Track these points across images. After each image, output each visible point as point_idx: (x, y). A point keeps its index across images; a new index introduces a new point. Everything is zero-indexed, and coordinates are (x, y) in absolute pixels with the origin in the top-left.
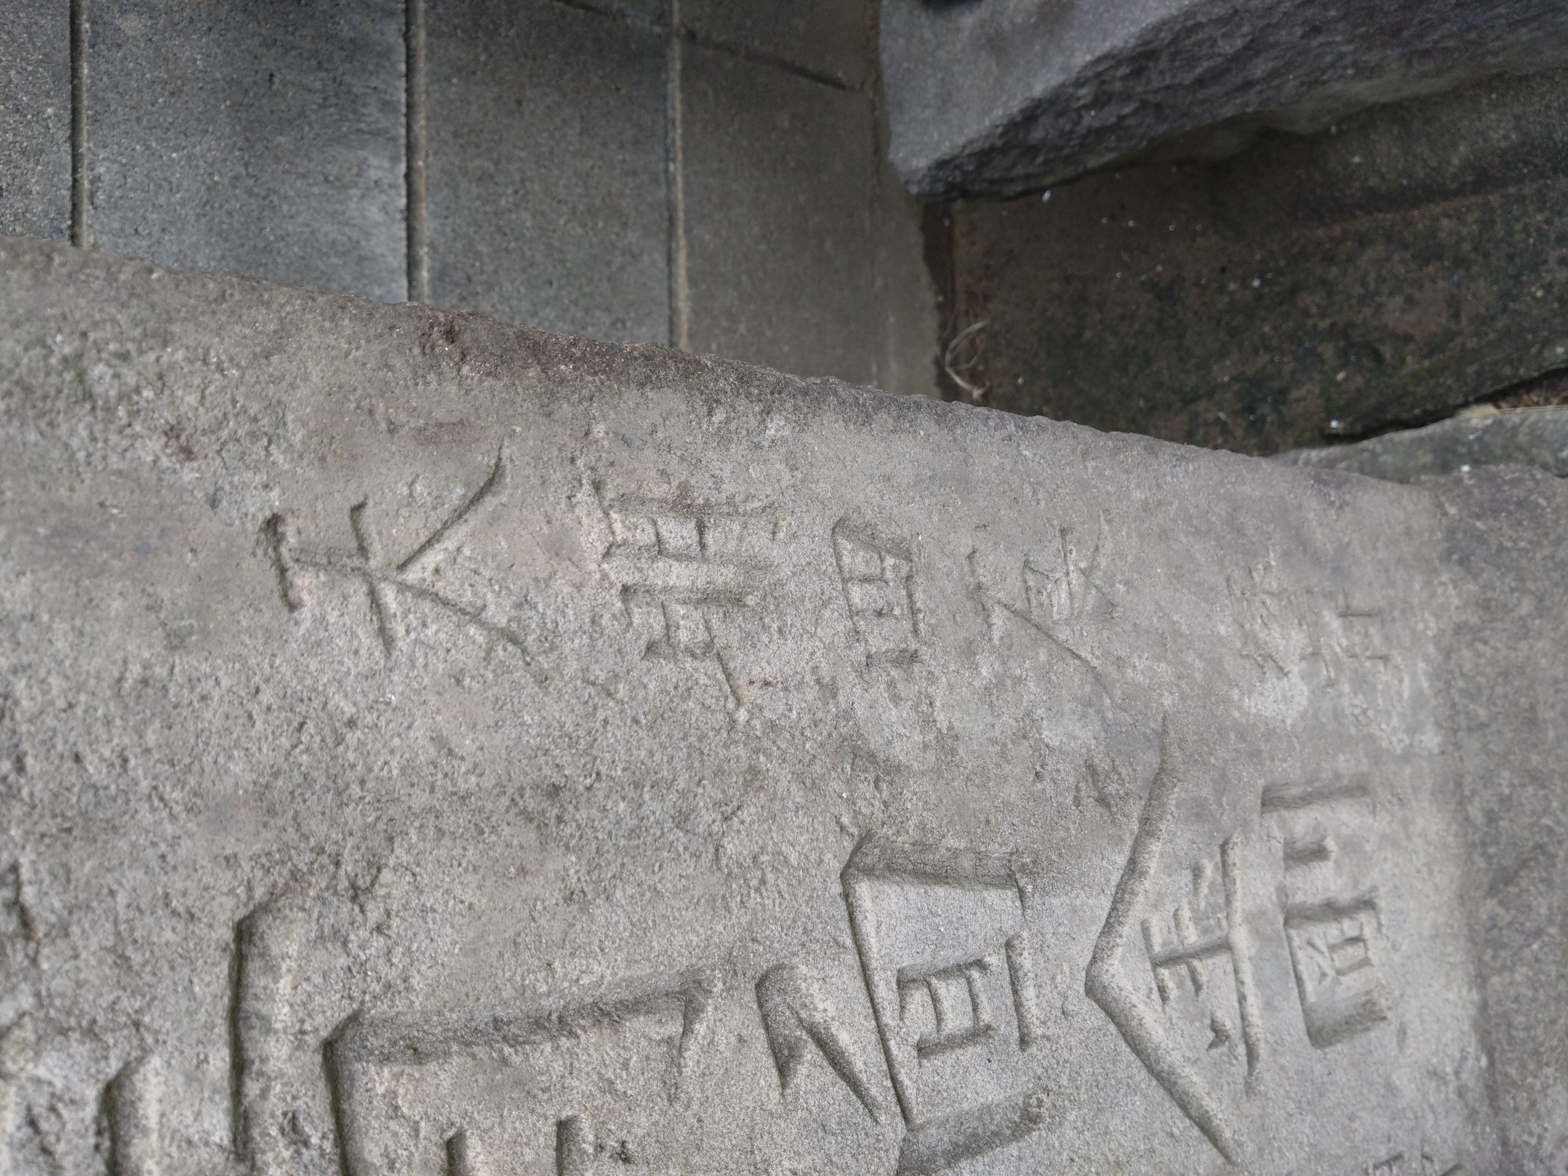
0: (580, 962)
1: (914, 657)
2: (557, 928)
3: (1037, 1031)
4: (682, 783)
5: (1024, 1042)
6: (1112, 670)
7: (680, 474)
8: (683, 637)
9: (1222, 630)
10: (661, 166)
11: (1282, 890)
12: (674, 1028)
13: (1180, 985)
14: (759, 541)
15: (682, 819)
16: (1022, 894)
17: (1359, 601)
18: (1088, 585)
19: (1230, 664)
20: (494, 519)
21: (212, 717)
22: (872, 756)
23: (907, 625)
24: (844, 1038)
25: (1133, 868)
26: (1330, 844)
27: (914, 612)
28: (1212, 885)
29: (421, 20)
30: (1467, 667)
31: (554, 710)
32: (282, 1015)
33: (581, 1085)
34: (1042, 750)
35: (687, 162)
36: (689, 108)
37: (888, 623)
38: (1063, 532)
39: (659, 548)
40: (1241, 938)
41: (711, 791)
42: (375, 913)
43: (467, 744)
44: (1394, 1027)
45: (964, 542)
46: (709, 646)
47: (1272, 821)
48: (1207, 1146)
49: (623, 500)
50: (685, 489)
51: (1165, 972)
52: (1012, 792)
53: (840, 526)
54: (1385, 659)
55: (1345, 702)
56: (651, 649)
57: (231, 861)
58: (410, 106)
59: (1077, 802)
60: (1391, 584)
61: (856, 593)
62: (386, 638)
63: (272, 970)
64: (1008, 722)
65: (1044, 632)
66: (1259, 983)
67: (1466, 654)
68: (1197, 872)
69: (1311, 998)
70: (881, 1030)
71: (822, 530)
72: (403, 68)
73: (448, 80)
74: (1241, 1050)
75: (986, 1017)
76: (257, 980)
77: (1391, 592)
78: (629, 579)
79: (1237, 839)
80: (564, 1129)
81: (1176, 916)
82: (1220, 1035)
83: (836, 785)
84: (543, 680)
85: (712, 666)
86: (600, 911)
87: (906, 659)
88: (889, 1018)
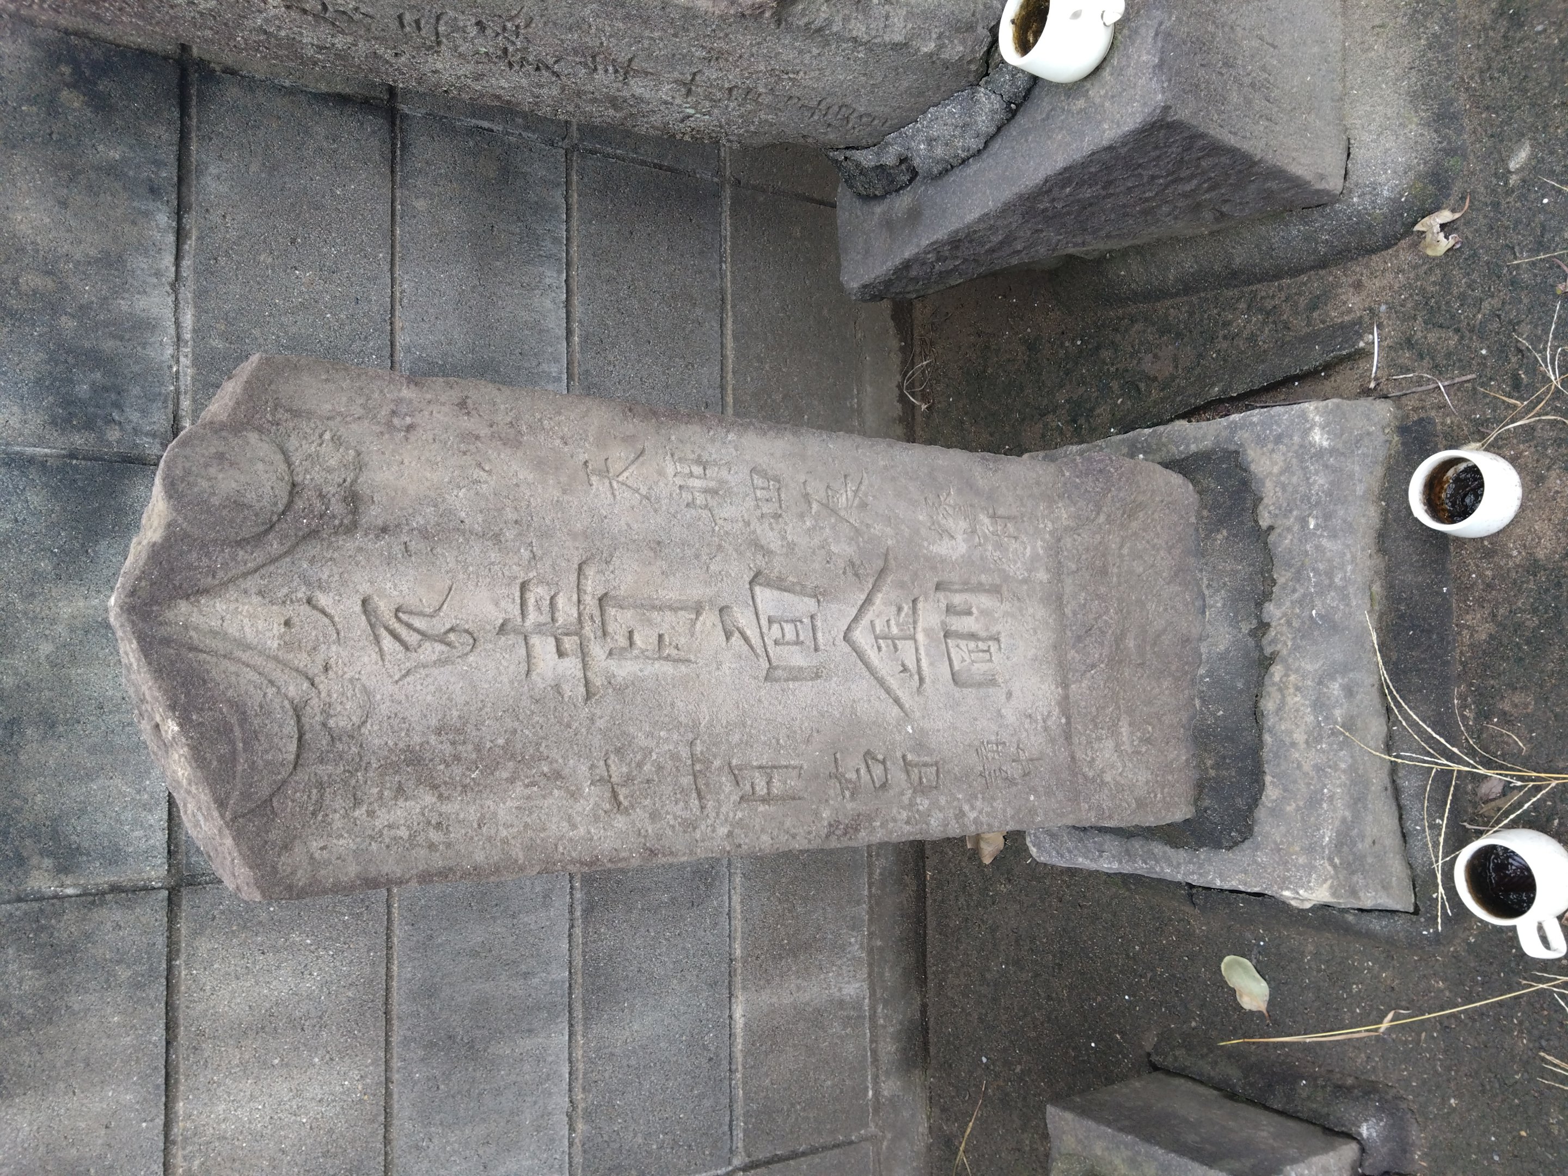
0: (665, 592)
1: (780, 516)
2: (659, 581)
3: (822, 647)
4: (697, 546)
5: (816, 650)
6: (864, 528)
7: (698, 451)
8: (698, 502)
9: (921, 518)
10: (718, 266)
11: (943, 623)
12: (693, 616)
13: (887, 646)
14: (724, 473)
15: (697, 557)
16: (819, 601)
17: (1001, 511)
18: (855, 496)
19: (923, 531)
20: (643, 464)
21: (573, 512)
22: (762, 547)
23: (777, 505)
24: (748, 633)
25: (868, 601)
26: (974, 610)
27: (780, 501)
28: (907, 615)
29: (574, 188)
30: (1069, 546)
31: (659, 520)
32: (589, 589)
33: (666, 626)
34: (830, 554)
35: (733, 263)
36: (735, 229)
37: (770, 505)
38: (846, 476)
39: (691, 474)
40: (920, 637)
41: (705, 550)
42: (611, 568)
43: (635, 526)
44: (1005, 690)
45: (802, 478)
46: (706, 506)
47: (941, 595)
48: (896, 707)
49: (680, 459)
50: (700, 456)
51: (881, 641)
52: (817, 566)
53: (753, 470)
54: (1016, 538)
55: (988, 554)
56: (688, 505)
57: (577, 548)
58: (567, 239)
59: (844, 573)
60: (1023, 505)
61: (759, 493)
62: (614, 496)
63: (586, 578)
64: (816, 541)
65: (834, 512)
66: (927, 655)
67: (1069, 540)
68: (900, 609)
69: (956, 668)
70: (761, 633)
71: (747, 471)
72: (564, 217)
73: (590, 222)
74: (916, 677)
75: (801, 638)
76: (583, 581)
77: (1023, 509)
78: (682, 483)
79: (921, 599)
80: (661, 636)
81: (888, 621)
82: (905, 669)
83: (748, 554)
84: (656, 511)
85: (707, 512)
86: (672, 578)
87: (777, 516)
88: (765, 630)
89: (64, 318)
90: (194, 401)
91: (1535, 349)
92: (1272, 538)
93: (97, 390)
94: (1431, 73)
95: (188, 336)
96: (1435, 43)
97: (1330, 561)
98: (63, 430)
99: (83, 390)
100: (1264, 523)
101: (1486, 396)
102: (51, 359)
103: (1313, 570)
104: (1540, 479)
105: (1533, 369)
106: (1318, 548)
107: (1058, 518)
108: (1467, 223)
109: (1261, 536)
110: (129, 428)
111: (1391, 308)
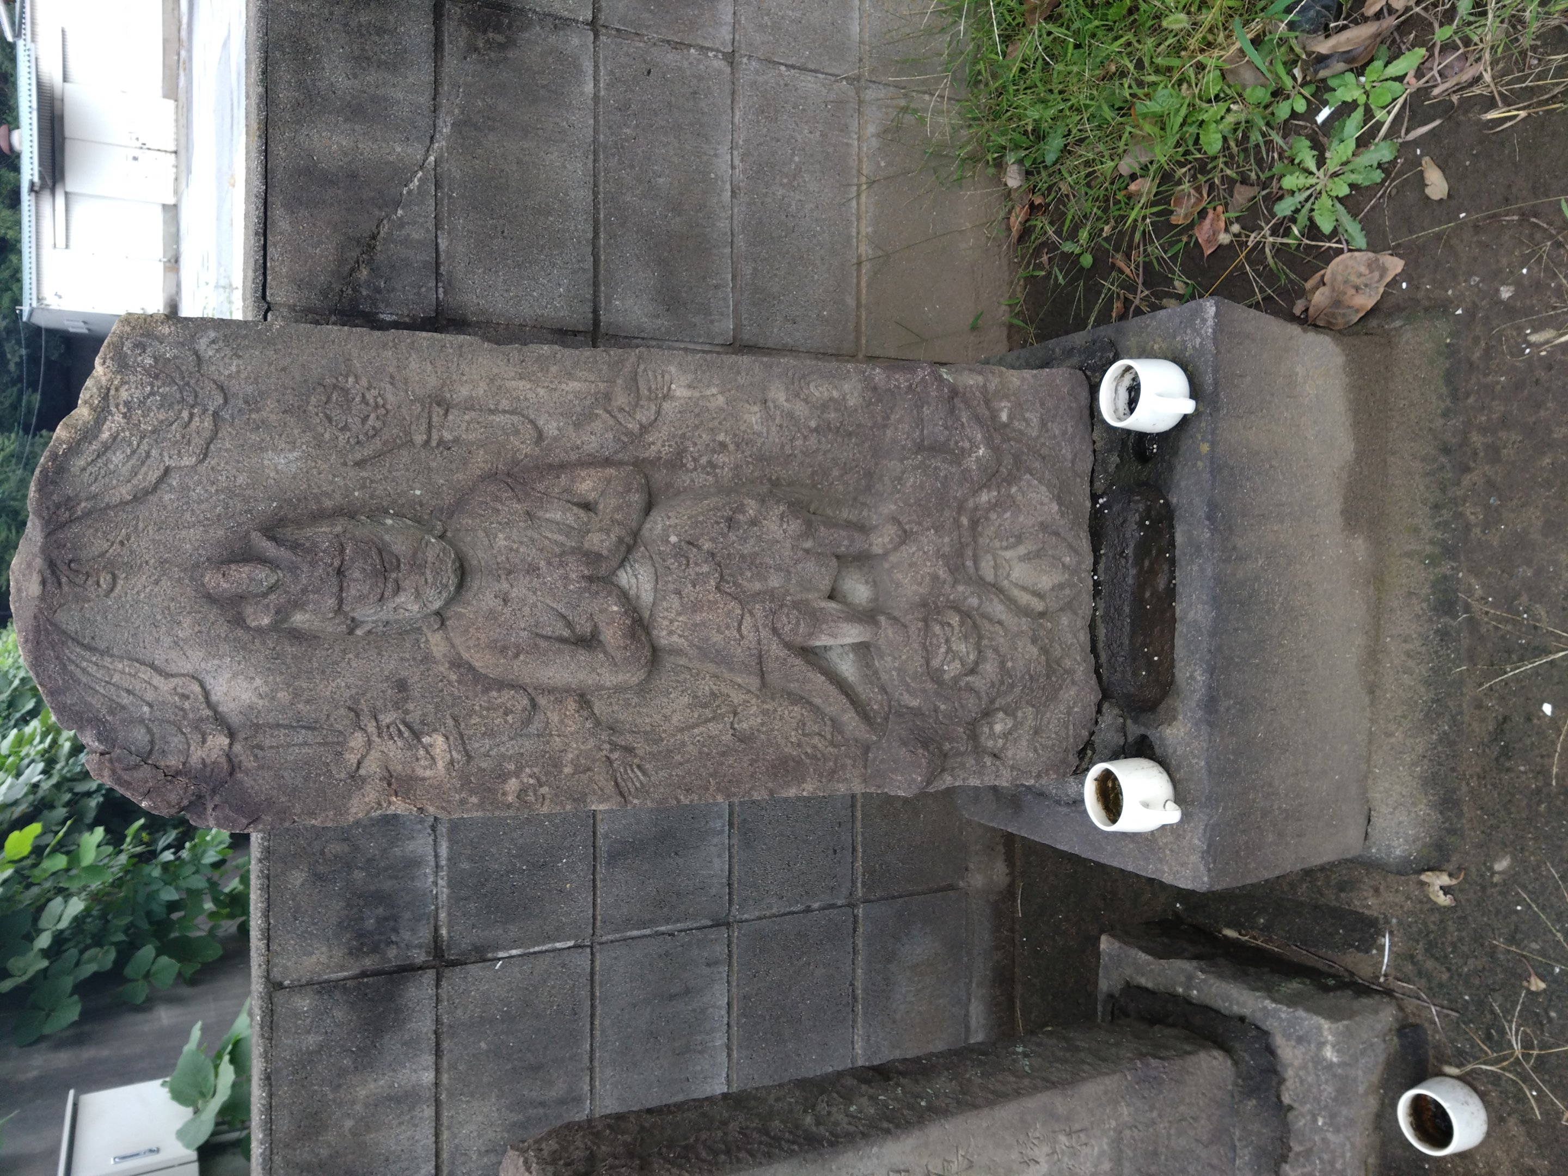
30: (1128, 1137)
54: (1087, 1145)
60: (1093, 1116)
67: (1128, 1133)
77: (1093, 1120)
89: (356, 872)
90: (449, 914)
91: (1505, 1017)
92: (1291, 1116)
93: (381, 921)
94: (1440, 764)
95: (443, 863)
96: (1444, 739)
97: (1333, 1152)
98: (357, 957)
99: (370, 923)
100: (1286, 1099)
101: (1466, 1033)
102: (348, 905)
103: (1320, 1158)
104: (1502, 1119)
105: (1502, 1032)
106: (1324, 1140)
107: (1121, 1115)
108: (1461, 890)
109: (1282, 1111)
110: (403, 945)
111: (1400, 923)
